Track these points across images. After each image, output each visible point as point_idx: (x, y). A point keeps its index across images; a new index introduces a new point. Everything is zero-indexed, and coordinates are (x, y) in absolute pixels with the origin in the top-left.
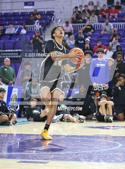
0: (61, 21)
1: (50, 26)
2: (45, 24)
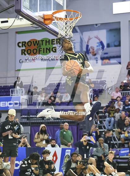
0: (111, 89)
1: (102, 93)
2: (98, 92)
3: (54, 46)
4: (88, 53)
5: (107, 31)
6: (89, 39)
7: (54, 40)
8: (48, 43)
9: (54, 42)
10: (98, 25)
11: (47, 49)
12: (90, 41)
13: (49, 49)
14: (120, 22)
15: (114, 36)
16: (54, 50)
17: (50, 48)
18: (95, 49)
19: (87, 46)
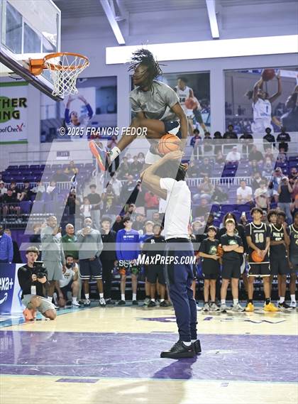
3: (16, 109)
4: (68, 122)
5: (97, 90)
6: (70, 100)
7: (16, 99)
8: (6, 105)
9: (16, 103)
10: (84, 80)
11: (5, 113)
12: (71, 104)
13: (7, 112)
14: (116, 77)
15: (108, 97)
16: (16, 116)
17: (9, 112)
18: (79, 115)
19: (67, 111)
